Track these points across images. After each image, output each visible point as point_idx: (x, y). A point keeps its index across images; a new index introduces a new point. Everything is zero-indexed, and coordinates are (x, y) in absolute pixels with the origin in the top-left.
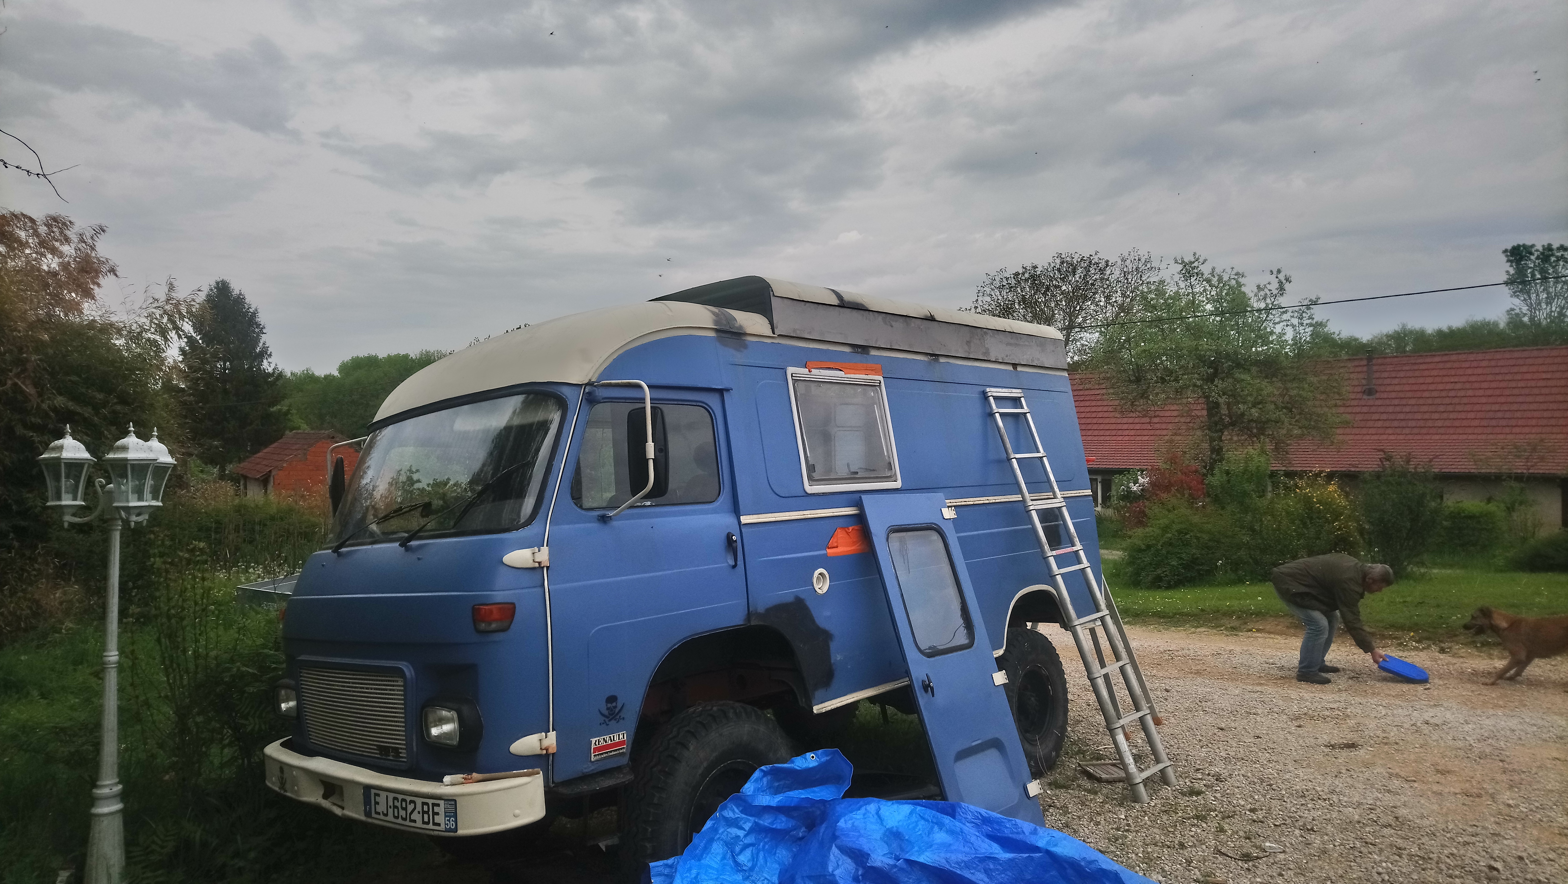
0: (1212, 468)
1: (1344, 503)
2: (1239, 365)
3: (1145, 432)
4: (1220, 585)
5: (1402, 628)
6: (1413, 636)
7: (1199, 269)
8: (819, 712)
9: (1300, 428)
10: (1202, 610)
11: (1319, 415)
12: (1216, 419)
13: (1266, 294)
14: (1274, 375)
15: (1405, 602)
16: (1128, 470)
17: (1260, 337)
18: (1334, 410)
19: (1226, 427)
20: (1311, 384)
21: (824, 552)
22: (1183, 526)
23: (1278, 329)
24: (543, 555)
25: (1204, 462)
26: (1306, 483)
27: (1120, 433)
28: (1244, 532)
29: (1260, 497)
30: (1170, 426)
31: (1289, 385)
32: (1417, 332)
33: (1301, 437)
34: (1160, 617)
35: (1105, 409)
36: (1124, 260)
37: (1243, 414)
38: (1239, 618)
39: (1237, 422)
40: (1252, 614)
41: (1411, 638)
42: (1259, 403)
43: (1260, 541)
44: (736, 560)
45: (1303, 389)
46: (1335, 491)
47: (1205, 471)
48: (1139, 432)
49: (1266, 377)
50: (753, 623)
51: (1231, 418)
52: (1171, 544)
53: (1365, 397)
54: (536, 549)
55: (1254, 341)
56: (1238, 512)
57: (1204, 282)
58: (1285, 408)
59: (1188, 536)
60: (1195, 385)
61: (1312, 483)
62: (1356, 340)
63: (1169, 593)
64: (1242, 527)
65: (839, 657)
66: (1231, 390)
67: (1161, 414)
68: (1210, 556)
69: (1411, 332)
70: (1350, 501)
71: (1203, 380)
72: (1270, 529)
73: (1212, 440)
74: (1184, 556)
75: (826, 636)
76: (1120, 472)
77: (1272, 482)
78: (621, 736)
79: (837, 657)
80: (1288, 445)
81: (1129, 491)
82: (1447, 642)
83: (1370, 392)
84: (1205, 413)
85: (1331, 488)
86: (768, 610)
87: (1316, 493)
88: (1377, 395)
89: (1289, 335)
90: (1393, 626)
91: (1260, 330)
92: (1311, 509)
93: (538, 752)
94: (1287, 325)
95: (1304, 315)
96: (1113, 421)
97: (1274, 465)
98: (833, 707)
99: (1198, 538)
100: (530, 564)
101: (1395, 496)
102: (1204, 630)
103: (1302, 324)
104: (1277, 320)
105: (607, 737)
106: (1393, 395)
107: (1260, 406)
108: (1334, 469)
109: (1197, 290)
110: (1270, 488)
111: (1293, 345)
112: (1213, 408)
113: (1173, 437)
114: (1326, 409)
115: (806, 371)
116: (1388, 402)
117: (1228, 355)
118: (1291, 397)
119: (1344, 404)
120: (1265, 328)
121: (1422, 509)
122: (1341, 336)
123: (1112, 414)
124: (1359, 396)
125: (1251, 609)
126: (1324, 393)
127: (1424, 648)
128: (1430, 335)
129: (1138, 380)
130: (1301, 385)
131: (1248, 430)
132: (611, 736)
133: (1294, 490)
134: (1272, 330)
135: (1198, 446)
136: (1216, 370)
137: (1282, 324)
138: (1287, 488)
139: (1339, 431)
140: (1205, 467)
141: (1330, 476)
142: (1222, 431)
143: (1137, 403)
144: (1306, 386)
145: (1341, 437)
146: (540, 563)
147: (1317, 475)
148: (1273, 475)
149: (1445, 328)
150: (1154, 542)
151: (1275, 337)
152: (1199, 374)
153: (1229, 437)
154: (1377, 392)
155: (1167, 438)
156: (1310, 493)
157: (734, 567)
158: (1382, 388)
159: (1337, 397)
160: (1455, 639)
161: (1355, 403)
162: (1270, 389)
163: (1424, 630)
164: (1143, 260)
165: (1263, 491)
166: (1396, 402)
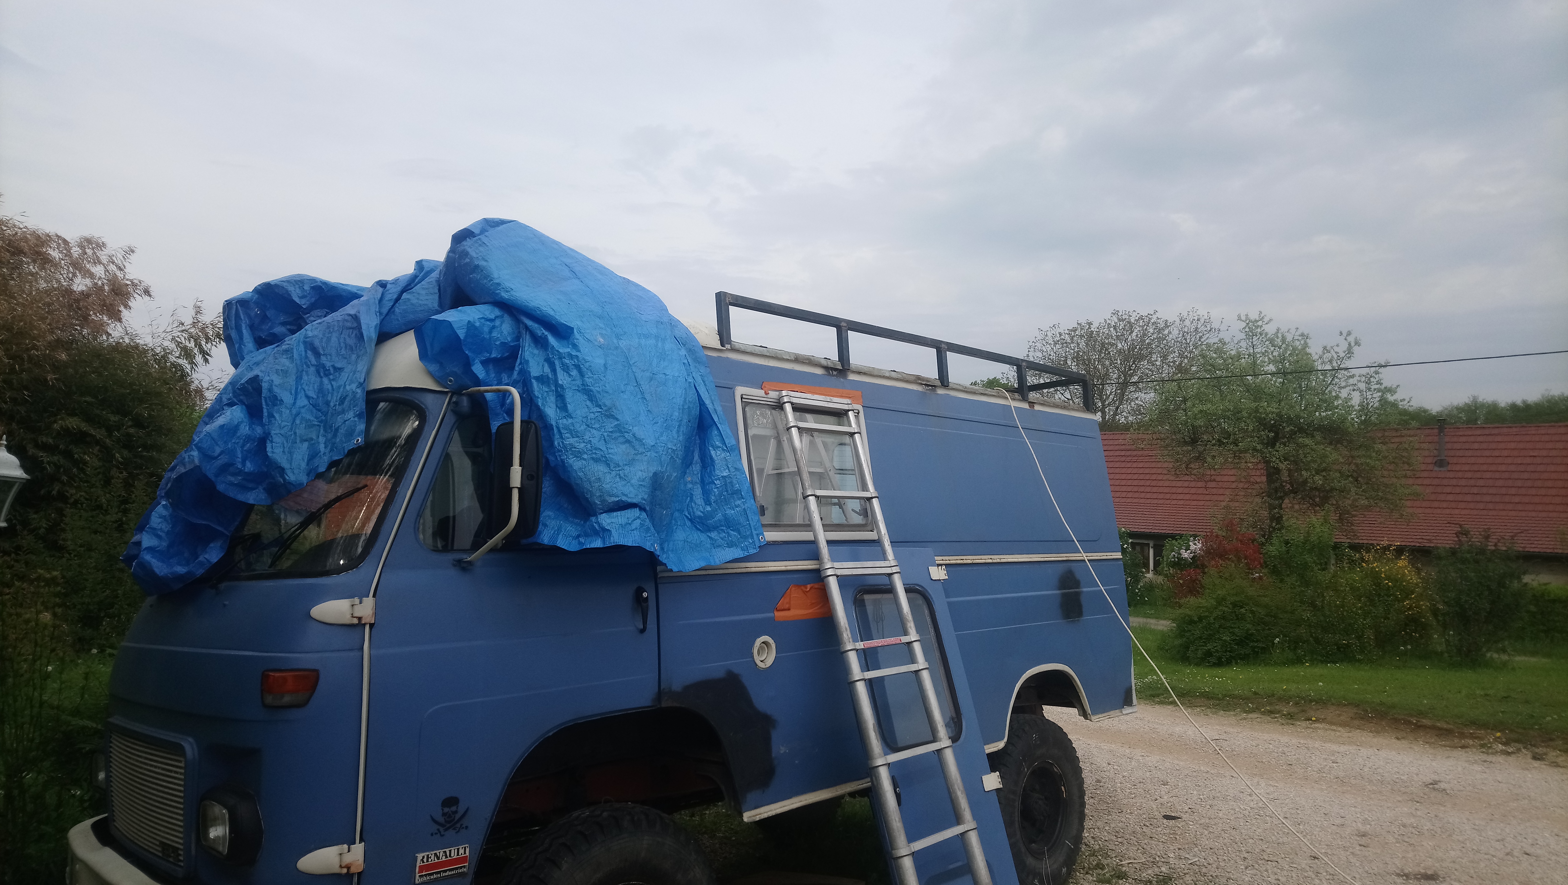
0: (1270, 537)
1: (1415, 580)
2: (1301, 430)
3: (1201, 497)
4: (1276, 664)
5: (1485, 726)
6: (1499, 738)
7: (1262, 329)
8: (751, 820)
9: (1367, 498)
10: (1255, 693)
11: (1386, 486)
12: (1277, 485)
13: (1332, 357)
14: (1339, 441)
15: (1486, 695)
16: (1181, 536)
17: (1325, 401)
18: (1403, 481)
19: (1286, 494)
20: (1378, 452)
21: (771, 615)
22: (1237, 599)
23: (1344, 394)
24: (366, 608)
25: (1263, 531)
26: (1374, 557)
27: (1174, 496)
28: (1304, 608)
29: (1324, 570)
30: (1228, 492)
31: (1356, 453)
32: (1489, 406)
33: (1368, 508)
34: (1208, 698)
35: (1159, 471)
36: (1182, 320)
37: (1305, 482)
38: (1297, 704)
39: (1298, 489)
40: (1311, 701)
41: (1496, 739)
42: (1324, 470)
43: (1322, 618)
44: (645, 623)
45: (1371, 458)
46: (1406, 567)
47: (1263, 540)
48: (1195, 497)
49: (1331, 443)
50: (664, 705)
51: (1292, 486)
52: (1224, 618)
53: (1436, 469)
54: (357, 600)
55: (1318, 405)
56: (1299, 586)
57: (1267, 343)
58: (1351, 476)
59: (1243, 610)
60: (1255, 449)
61: (1380, 556)
62: (1425, 411)
63: (1219, 671)
64: (1302, 602)
65: (783, 750)
66: (1293, 456)
67: (1218, 478)
68: (1267, 632)
69: (1483, 405)
70: (1423, 579)
71: (1263, 443)
72: (1333, 605)
73: (1272, 507)
74: (1237, 630)
75: (766, 722)
76: (1173, 537)
77: (1336, 555)
78: (461, 851)
79: (780, 748)
80: (1355, 516)
81: (1180, 559)
82: (1542, 747)
83: (1441, 463)
84: (1264, 479)
85: (1401, 563)
86: (687, 688)
87: (1384, 568)
88: (1449, 468)
89: (1356, 399)
90: (1473, 723)
91: (1324, 393)
92: (1378, 585)
93: (337, 870)
94: (1354, 390)
95: (1372, 379)
96: (1167, 484)
97: (1337, 537)
98: (771, 814)
99: (1252, 612)
100: (347, 620)
101: (1473, 574)
102: (1256, 716)
103: (1369, 389)
104: (1343, 384)
105: (440, 853)
106: (1467, 468)
107: (1324, 474)
108: (1403, 544)
109: (1258, 350)
110: (1333, 562)
111: (1360, 411)
112: (1273, 473)
113: (1231, 504)
114: (1395, 480)
115: (761, 393)
116: (1460, 475)
117: (1289, 418)
118: (1357, 465)
119: (1414, 475)
120: (1330, 392)
121: (1503, 590)
122: (1411, 404)
123: (1165, 477)
124: (1430, 467)
125: (1310, 695)
126: (1393, 462)
127: (1513, 753)
128: (1503, 409)
129: (1194, 441)
130: (1368, 453)
131: (1311, 498)
132: (447, 850)
133: (1360, 564)
134: (1338, 395)
135: (1256, 513)
136: (1277, 434)
137: (1348, 388)
138: (1352, 562)
139: (1408, 503)
140: (1264, 536)
141: (1400, 551)
142: (1282, 498)
143: (1192, 466)
144: (1374, 454)
145: (1410, 510)
146: (360, 619)
147: (1386, 548)
148: (1336, 547)
149: (1519, 402)
150: (1207, 614)
151: (1340, 402)
152: (1258, 438)
153: (1290, 505)
154: (1448, 463)
155: (1224, 504)
156: (1378, 568)
157: (643, 631)
158: (1455, 460)
159: (1406, 467)
160: (1551, 743)
161: (1425, 474)
162: (1334, 456)
163: (1511, 731)
164: (1202, 321)
165: (1326, 563)
166: (1469, 475)
